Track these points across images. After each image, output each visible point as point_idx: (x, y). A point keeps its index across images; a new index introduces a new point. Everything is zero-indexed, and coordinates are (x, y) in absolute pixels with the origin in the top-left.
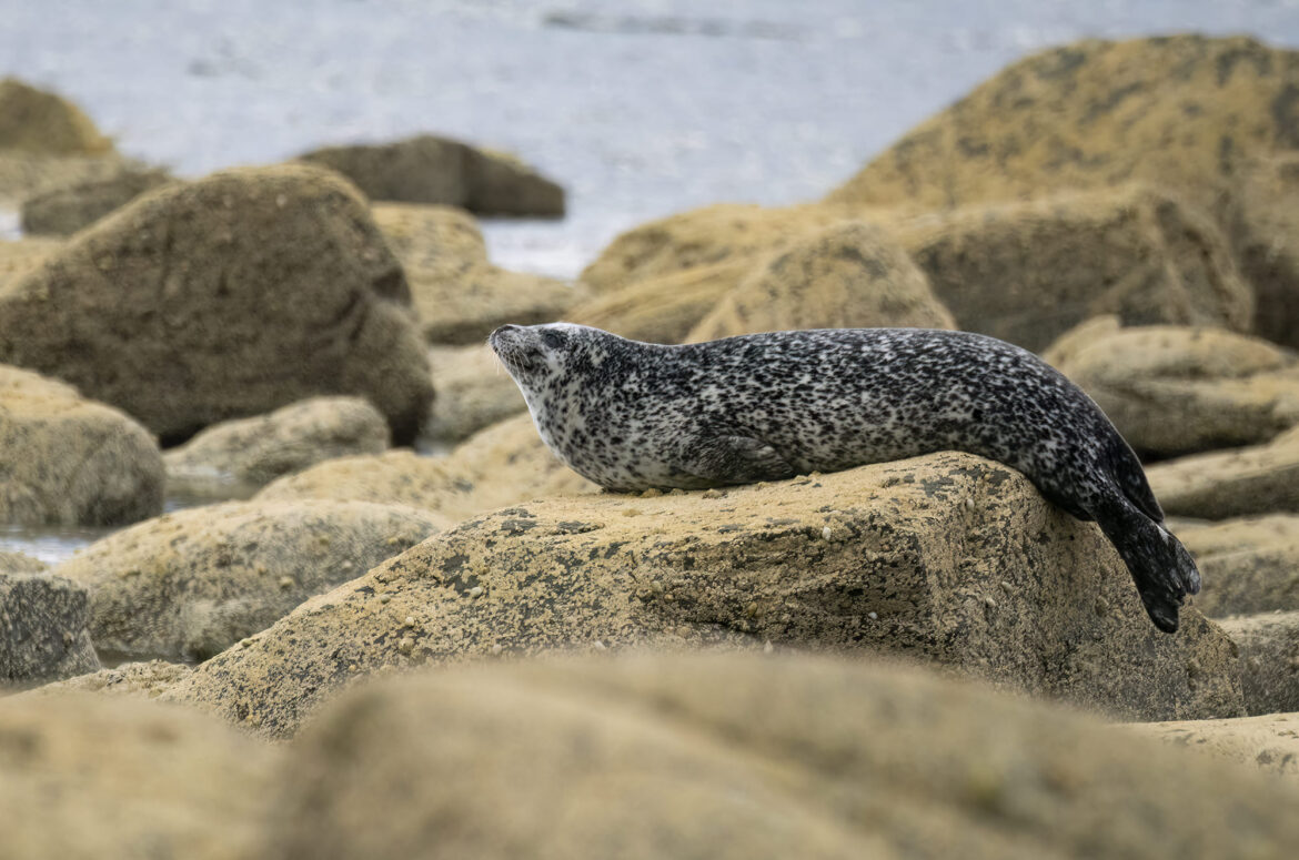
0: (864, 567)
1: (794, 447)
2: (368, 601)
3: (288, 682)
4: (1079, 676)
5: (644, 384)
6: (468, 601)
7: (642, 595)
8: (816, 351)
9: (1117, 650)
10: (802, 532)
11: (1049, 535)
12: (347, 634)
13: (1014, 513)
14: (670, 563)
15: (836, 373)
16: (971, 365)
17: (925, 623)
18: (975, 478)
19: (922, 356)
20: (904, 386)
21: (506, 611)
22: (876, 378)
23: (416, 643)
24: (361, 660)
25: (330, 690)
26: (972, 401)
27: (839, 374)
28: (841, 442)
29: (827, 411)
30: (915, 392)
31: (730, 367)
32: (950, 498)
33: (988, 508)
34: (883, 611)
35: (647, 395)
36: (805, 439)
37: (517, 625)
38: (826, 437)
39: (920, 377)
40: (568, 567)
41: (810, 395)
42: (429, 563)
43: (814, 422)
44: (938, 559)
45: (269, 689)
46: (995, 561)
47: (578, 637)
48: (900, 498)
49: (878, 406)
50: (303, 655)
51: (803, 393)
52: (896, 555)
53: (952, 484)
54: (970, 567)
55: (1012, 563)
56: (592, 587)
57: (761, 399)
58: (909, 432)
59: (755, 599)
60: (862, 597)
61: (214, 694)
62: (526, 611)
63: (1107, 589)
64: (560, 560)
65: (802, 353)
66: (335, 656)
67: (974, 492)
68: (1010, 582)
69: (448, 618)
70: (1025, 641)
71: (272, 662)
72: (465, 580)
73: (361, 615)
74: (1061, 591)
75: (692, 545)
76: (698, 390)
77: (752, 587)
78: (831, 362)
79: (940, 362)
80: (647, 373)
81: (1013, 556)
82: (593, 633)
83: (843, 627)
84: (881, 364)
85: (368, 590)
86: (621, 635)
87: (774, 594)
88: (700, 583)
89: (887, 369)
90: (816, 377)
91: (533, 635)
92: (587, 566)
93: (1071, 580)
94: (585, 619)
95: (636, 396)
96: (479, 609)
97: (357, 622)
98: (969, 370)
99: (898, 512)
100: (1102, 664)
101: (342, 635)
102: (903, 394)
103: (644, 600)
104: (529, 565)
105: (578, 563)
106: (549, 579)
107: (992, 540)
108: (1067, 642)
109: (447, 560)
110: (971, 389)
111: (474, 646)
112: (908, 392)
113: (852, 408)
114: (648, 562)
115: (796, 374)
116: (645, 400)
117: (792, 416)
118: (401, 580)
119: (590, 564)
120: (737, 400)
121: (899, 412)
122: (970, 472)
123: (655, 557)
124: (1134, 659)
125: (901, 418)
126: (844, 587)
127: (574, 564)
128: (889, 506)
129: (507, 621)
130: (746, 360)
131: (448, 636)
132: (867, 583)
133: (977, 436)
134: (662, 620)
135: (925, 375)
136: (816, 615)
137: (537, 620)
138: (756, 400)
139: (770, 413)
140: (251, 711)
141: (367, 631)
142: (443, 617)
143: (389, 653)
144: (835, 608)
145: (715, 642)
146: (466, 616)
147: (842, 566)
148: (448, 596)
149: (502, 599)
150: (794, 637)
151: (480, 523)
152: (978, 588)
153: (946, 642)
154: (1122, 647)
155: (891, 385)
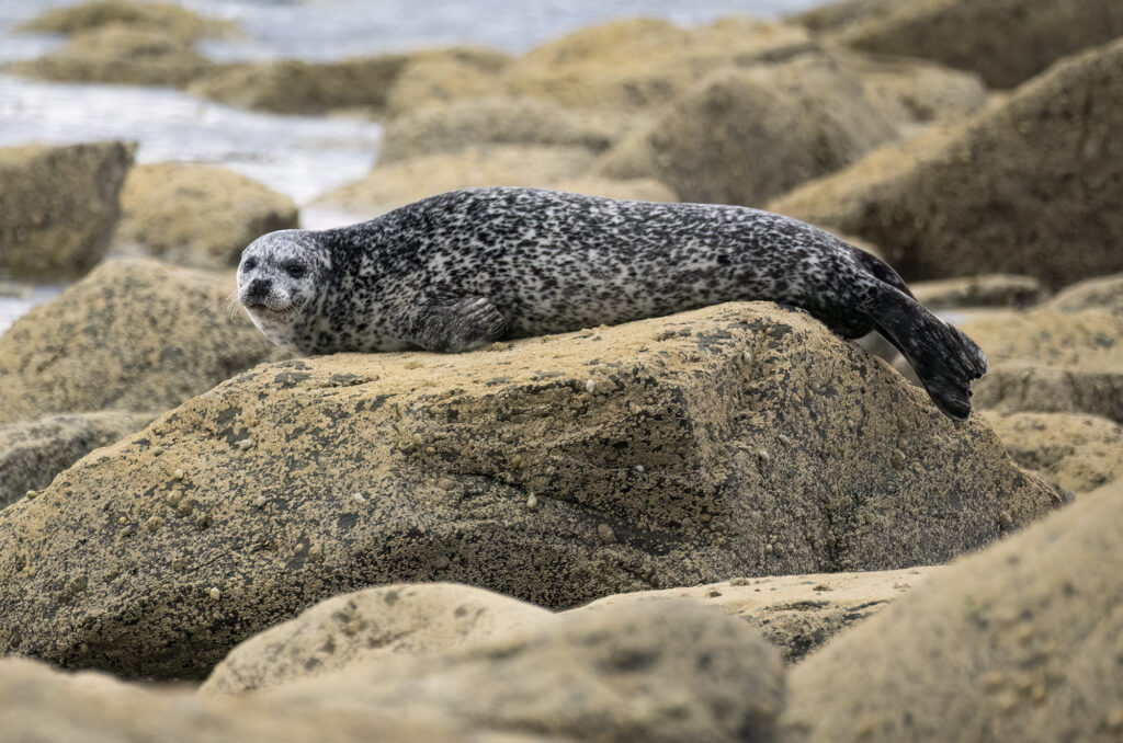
0: (628, 420)
1: (515, 305)
2: (143, 454)
3: (62, 533)
4: (867, 528)
5: (379, 265)
6: (238, 453)
7: (403, 447)
8: (543, 207)
9: (915, 503)
10: (567, 385)
11: (837, 388)
12: (120, 486)
13: (794, 366)
14: (432, 416)
15: (562, 230)
16: (701, 223)
17: (693, 476)
18: (755, 332)
19: (650, 221)
20: (635, 246)
21: (272, 463)
22: (605, 238)
23: (184, 495)
24: (131, 512)
25: (101, 542)
27: (565, 231)
28: (562, 297)
29: (550, 266)
30: (649, 251)
31: (454, 228)
32: (725, 352)
33: (768, 362)
34: (650, 464)
35: (383, 276)
36: (524, 295)
37: (282, 478)
38: (547, 292)
39: (651, 239)
40: (334, 420)
41: (534, 251)
42: (204, 416)
43: (536, 277)
44: (707, 412)
45: (45, 541)
46: (771, 415)
47: (340, 489)
48: (669, 351)
49: (607, 263)
50: (78, 507)
51: (526, 249)
52: (659, 408)
53: (730, 337)
54: (745, 421)
55: (790, 416)
56: (357, 439)
57: (483, 261)
59: (519, 452)
60: (628, 451)
62: (292, 463)
63: (905, 442)
64: (327, 412)
65: (528, 207)
66: (106, 508)
67: (754, 346)
68: (788, 435)
69: (216, 470)
70: (805, 493)
71: (49, 515)
72: (236, 432)
73: (134, 467)
74: (848, 444)
75: (456, 398)
76: (426, 261)
77: (517, 439)
78: (558, 218)
80: (376, 253)
81: (792, 410)
82: (354, 486)
83: (609, 479)
84: (609, 226)
85: (145, 443)
86: (381, 487)
87: (539, 447)
88: (463, 436)
89: (615, 231)
90: (541, 232)
91: (297, 488)
92: (353, 418)
93: (860, 433)
94: (347, 471)
95: (375, 278)
96: (247, 461)
97: (130, 474)
98: (700, 227)
99: (664, 365)
100: (896, 516)
101: (114, 487)
102: (635, 253)
103: (405, 452)
104: (297, 417)
105: (345, 415)
106: (316, 431)
107: (770, 393)
108: (856, 495)
109: (221, 413)
111: (239, 498)
112: (640, 251)
113: (578, 264)
114: (411, 415)
115: (521, 229)
116: (381, 280)
118: (177, 432)
119: (356, 416)
120: (461, 265)
121: (631, 269)
122: (751, 326)
123: (419, 410)
124: (936, 512)
125: (633, 275)
126: (607, 440)
127: (341, 417)
128: (655, 359)
129: (274, 473)
130: (469, 217)
131: (216, 488)
132: (631, 436)
133: (730, 278)
134: (423, 473)
135: (656, 236)
136: (582, 468)
137: (300, 472)
138: (479, 262)
139: (492, 274)
140: (28, 562)
141: (139, 484)
142: (212, 470)
143: (158, 505)
144: (601, 460)
145: (478, 494)
146: (235, 469)
147: (606, 419)
148: (219, 448)
149: (269, 452)
150: (560, 490)
151: (255, 375)
152: (752, 441)
153: (715, 494)
154: (921, 501)
155: (621, 245)
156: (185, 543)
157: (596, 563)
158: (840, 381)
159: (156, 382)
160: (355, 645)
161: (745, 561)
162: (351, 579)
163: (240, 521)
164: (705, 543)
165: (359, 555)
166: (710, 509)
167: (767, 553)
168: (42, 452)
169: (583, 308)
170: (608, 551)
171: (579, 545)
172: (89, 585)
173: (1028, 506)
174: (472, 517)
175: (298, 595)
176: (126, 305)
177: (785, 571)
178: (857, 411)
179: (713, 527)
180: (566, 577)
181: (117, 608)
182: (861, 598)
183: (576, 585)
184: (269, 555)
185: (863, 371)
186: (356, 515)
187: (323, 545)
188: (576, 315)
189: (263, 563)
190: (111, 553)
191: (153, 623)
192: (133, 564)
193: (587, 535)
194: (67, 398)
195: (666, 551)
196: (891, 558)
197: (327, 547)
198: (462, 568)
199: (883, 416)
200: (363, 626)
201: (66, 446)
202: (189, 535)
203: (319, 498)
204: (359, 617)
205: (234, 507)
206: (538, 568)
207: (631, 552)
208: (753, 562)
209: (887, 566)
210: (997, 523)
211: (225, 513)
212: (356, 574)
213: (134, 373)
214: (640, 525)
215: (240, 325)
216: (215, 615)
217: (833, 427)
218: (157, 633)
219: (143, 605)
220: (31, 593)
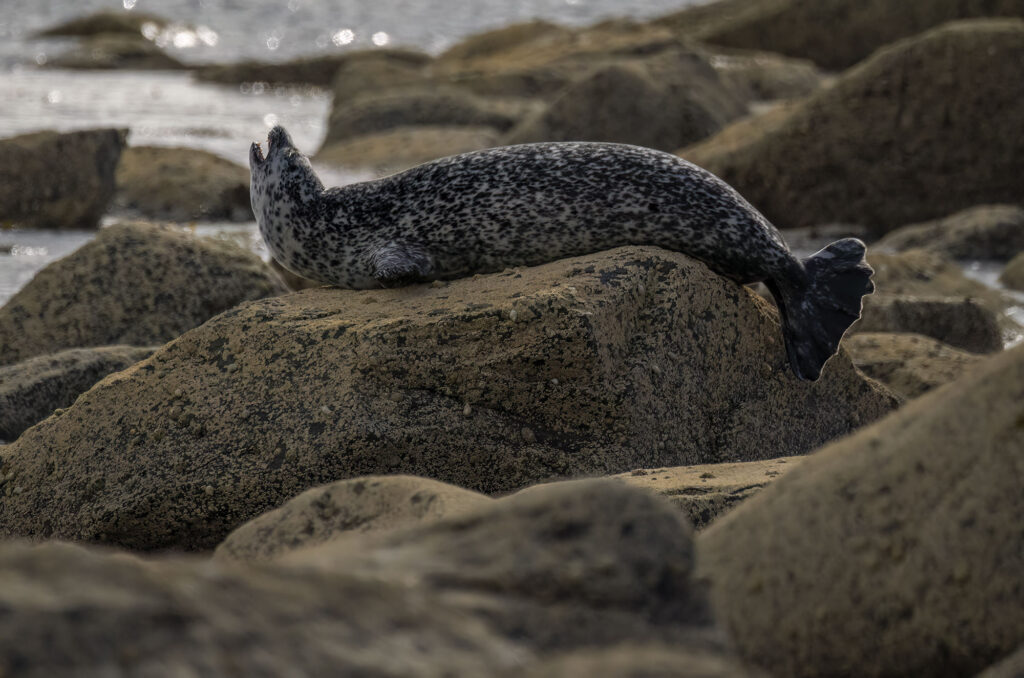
0: (544, 342)
1: (478, 246)
2: (149, 377)
3: (84, 443)
4: (741, 427)
5: (352, 218)
6: (227, 375)
7: (362, 368)
9: (780, 406)
10: (494, 314)
11: (715, 313)
12: (130, 404)
13: (679, 296)
14: (385, 341)
15: (511, 179)
16: (638, 170)
17: (598, 387)
18: (647, 268)
19: (592, 164)
20: (576, 188)
21: (254, 383)
22: (549, 181)
23: (183, 410)
24: (140, 425)
25: (116, 450)
26: (646, 197)
27: (514, 179)
28: (517, 234)
29: (504, 211)
30: (589, 193)
31: (421, 192)
32: (623, 285)
33: (657, 293)
34: (563, 378)
35: (356, 227)
36: (486, 238)
37: (263, 395)
38: (504, 232)
40: (305, 346)
41: (488, 200)
42: (198, 345)
43: (493, 222)
44: (611, 335)
45: (70, 449)
46: (662, 336)
47: (310, 403)
48: (577, 285)
49: (552, 203)
50: (96, 422)
51: (482, 200)
52: (570, 332)
53: (626, 273)
54: (640, 341)
55: (677, 337)
56: (323, 362)
57: (446, 216)
58: (582, 223)
59: (456, 370)
60: (545, 367)
61: (31, 454)
62: (271, 383)
63: (771, 357)
64: (299, 340)
65: (481, 165)
66: (120, 421)
67: (646, 280)
68: (675, 352)
69: (209, 389)
70: (690, 400)
71: (73, 428)
72: (225, 358)
73: (142, 388)
74: (725, 358)
75: (404, 326)
76: (397, 220)
77: (454, 360)
78: (506, 170)
79: (609, 168)
80: (352, 208)
81: (678, 332)
82: (322, 400)
83: (530, 391)
84: (553, 170)
85: (150, 368)
86: (343, 401)
87: (472, 365)
88: (410, 357)
89: (559, 174)
90: (493, 184)
91: (275, 402)
92: (320, 345)
93: (734, 350)
94: (316, 389)
95: (347, 228)
96: (234, 381)
97: (139, 394)
98: (637, 174)
99: (573, 297)
100: (765, 417)
101: (126, 405)
102: (577, 194)
103: (363, 372)
104: (275, 345)
105: (313, 342)
106: (290, 356)
107: (659, 319)
108: (732, 400)
109: (212, 343)
110: (642, 189)
111: (228, 412)
112: (581, 192)
113: (527, 206)
114: (368, 342)
115: (476, 185)
116: (354, 230)
117: (473, 221)
118: (176, 359)
119: (322, 343)
120: (428, 222)
121: (573, 208)
122: (643, 264)
123: (374, 336)
124: (797, 413)
125: (575, 212)
126: (528, 359)
127: (310, 344)
128: (566, 292)
129: (256, 391)
131: (208, 404)
132: (548, 355)
133: (657, 223)
134: (378, 388)
135: (596, 179)
136: (507, 382)
137: (278, 390)
138: (442, 218)
139: (455, 225)
140: (56, 467)
141: (146, 401)
142: (205, 389)
143: (162, 419)
144: (523, 375)
145: (423, 405)
146: (224, 388)
147: (527, 342)
148: (211, 371)
149: (252, 374)
150: (490, 400)
151: (240, 311)
152: (646, 358)
153: (616, 402)
154: (785, 404)
155: (564, 186)
156: (185, 449)
157: (520, 460)
158: (717, 307)
159: (152, 321)
160: (330, 528)
161: (642, 456)
162: (320, 476)
163: (229, 430)
164: (609, 441)
165: (327, 457)
166: (613, 414)
167: (660, 449)
168: (62, 380)
169: (534, 242)
170: (530, 450)
171: (506, 445)
172: (106, 485)
173: (872, 407)
174: (418, 423)
175: (278, 490)
176: (126, 259)
177: (675, 463)
178: (731, 333)
179: (616, 429)
180: (497, 472)
181: (130, 503)
182: (739, 483)
183: (504, 478)
184: (253, 458)
185: (736, 299)
186: (324, 424)
187: (297, 449)
188: (529, 247)
189: (249, 464)
190: (124, 458)
191: (160, 516)
192: (143, 467)
193: (512, 437)
194: (79, 336)
195: (578, 449)
196: (761, 451)
197: (301, 451)
198: (411, 466)
199: (753, 335)
200: (336, 512)
201: (81, 374)
202: (187, 442)
203: (293, 411)
204: (333, 504)
205: (223, 419)
206: (473, 465)
207: (548, 450)
208: (648, 457)
209: (758, 457)
210: (847, 421)
211: (216, 424)
212: (325, 472)
213: (134, 315)
214: (555, 428)
215: (220, 274)
216: (210, 508)
217: (712, 345)
218: (163, 523)
219: (151, 500)
220: (59, 493)
